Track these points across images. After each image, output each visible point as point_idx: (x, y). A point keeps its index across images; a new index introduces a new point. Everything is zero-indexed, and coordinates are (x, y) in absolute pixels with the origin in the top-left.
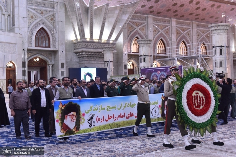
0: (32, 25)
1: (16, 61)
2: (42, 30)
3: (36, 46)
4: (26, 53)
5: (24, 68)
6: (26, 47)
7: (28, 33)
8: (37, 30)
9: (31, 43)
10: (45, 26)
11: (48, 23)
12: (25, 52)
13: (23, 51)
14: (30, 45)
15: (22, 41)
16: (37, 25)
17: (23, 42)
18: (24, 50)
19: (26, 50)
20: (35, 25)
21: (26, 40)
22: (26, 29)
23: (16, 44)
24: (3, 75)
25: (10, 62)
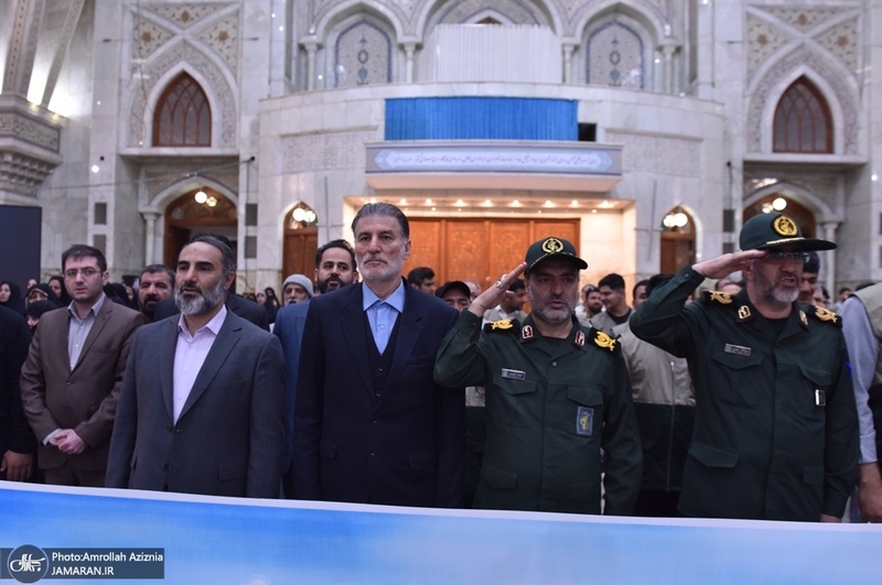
0: (764, 69)
1: (699, 206)
2: (800, 87)
3: (775, 151)
4: (738, 176)
5: (727, 235)
6: (740, 153)
7: (748, 100)
8: (783, 85)
9: (758, 140)
10: (813, 68)
11: (828, 55)
12: (734, 172)
13: (727, 170)
14: (753, 147)
15: (725, 133)
16: (783, 66)
17: (727, 137)
18: (729, 164)
19: (738, 164)
20: (774, 67)
21: (738, 128)
22: (737, 87)
23: (699, 140)
24: (649, 258)
25: (676, 210)
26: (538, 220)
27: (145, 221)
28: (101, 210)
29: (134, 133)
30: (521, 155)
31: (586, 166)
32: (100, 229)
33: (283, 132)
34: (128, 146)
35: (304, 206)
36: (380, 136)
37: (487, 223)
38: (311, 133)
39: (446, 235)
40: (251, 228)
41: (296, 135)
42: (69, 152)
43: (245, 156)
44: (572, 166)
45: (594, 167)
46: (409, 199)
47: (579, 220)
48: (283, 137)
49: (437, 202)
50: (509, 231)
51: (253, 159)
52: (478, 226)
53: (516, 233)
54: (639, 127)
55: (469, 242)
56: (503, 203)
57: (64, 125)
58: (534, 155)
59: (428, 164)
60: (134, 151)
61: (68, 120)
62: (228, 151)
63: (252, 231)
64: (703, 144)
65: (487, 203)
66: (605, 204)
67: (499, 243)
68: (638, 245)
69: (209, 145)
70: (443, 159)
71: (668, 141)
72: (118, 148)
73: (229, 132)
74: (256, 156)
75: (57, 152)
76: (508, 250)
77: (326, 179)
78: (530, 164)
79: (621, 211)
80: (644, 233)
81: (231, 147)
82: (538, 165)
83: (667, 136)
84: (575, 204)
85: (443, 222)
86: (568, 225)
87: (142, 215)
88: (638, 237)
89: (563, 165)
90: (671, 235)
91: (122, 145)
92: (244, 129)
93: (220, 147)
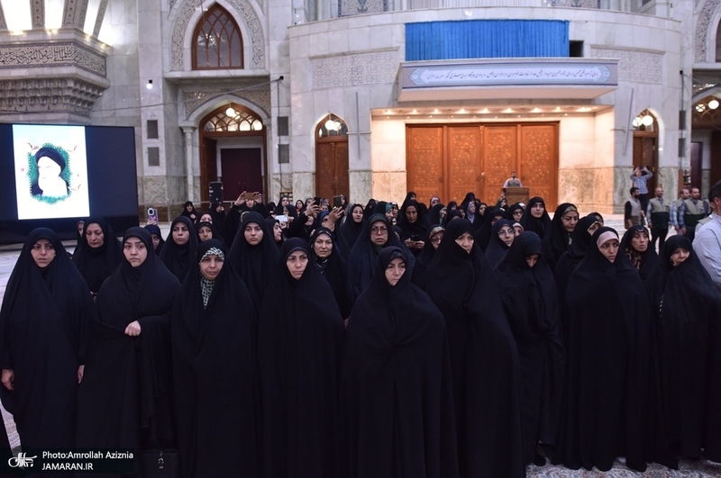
4: (688, 82)
5: (682, 131)
6: (690, 63)
7: (696, 18)
9: (704, 51)
12: (686, 79)
13: (680, 77)
14: (700, 58)
15: (681, 46)
17: (682, 50)
18: (682, 72)
19: (688, 72)
21: (688, 42)
22: (688, 7)
23: (662, 53)
24: (624, 154)
25: (645, 113)
26: (523, 124)
27: (183, 134)
28: (153, 125)
29: (176, 60)
30: (536, 70)
31: (589, 78)
32: (153, 143)
33: (312, 54)
34: (172, 71)
35: (333, 117)
36: (401, 56)
37: (482, 127)
38: (338, 55)
39: (448, 138)
40: (283, 138)
41: (324, 57)
42: (116, 77)
43: (274, 76)
44: (578, 78)
45: (595, 79)
46: (420, 109)
47: (558, 122)
48: (312, 58)
49: (443, 111)
50: (500, 134)
51: (282, 78)
52: (474, 130)
53: (505, 135)
54: (617, 43)
55: (467, 144)
56: (498, 110)
57: (109, 53)
58: (547, 70)
59: (457, 80)
60: (178, 74)
61: (112, 49)
62: (259, 72)
63: (284, 141)
64: (665, 56)
65: (485, 111)
66: (583, 109)
67: (492, 144)
68: (616, 143)
69: (242, 67)
70: (470, 75)
71: (639, 54)
72: (163, 72)
73: (259, 56)
74: (284, 75)
75: (105, 77)
76: (499, 149)
77: (357, 93)
78: (543, 78)
79: (594, 114)
80: (621, 132)
81: (260, 68)
82: (550, 78)
83: (638, 50)
84: (558, 109)
85: (445, 127)
86: (548, 127)
87: (181, 129)
88: (616, 136)
89: (571, 78)
90: (640, 133)
91: (166, 70)
92: (273, 52)
93: (252, 68)
